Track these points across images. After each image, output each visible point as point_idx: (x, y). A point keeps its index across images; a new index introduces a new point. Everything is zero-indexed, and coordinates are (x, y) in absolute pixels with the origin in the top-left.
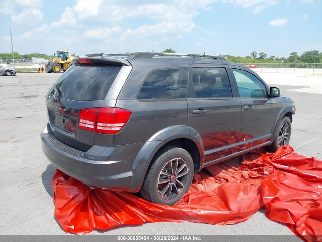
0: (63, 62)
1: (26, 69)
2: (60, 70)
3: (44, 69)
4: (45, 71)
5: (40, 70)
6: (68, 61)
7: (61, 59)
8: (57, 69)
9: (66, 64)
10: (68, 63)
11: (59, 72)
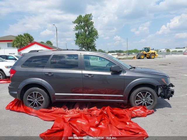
0: (146, 53)
1: (128, 58)
2: (144, 58)
3: (136, 57)
4: (136, 58)
5: (133, 58)
6: (149, 52)
7: (145, 52)
8: (142, 57)
9: (148, 54)
10: (149, 53)
11: (143, 59)
